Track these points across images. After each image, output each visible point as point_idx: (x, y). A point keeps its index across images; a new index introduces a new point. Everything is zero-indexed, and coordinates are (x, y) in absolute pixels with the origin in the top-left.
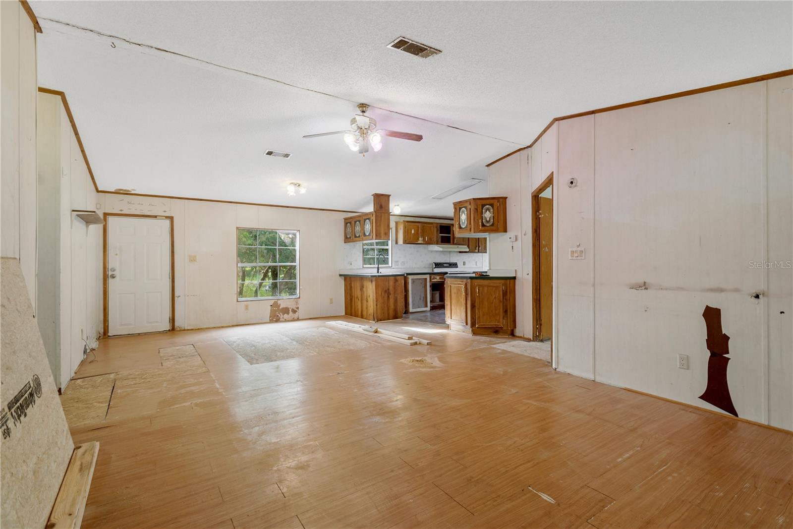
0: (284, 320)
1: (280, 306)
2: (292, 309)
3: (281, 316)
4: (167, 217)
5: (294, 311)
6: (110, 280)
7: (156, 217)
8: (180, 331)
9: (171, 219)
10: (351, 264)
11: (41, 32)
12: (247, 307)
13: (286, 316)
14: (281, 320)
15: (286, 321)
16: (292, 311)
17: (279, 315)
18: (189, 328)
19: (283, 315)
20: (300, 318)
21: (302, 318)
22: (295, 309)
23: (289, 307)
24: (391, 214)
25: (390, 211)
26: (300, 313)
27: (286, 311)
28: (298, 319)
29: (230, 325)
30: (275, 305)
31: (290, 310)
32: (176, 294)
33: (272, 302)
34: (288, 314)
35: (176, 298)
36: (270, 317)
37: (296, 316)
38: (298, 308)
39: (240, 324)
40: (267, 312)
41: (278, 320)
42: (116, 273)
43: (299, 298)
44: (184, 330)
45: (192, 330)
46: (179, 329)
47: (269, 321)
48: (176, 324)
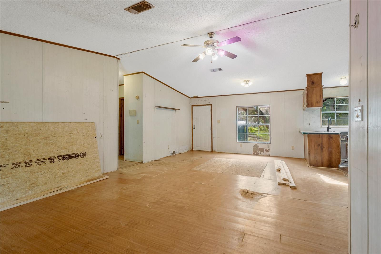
0: (261, 155)
1: (258, 147)
2: (266, 150)
3: (259, 152)
4: (210, 105)
5: (267, 151)
6: (194, 130)
7: (206, 105)
8: (214, 152)
9: (211, 105)
10: (310, 125)
11: (120, 59)
12: (241, 146)
13: (262, 153)
14: (259, 154)
15: (262, 155)
16: (266, 151)
17: (258, 152)
18: (218, 151)
19: (261, 152)
20: (271, 155)
21: (272, 156)
22: (268, 150)
23: (264, 148)
24: (323, 87)
25: (322, 85)
26: (270, 153)
27: (262, 150)
28: (269, 156)
29: (234, 153)
30: (256, 146)
31: (265, 150)
32: (213, 137)
33: (254, 145)
34: (263, 152)
35: (213, 138)
36: (253, 152)
37: (268, 153)
38: (269, 149)
39: (238, 153)
40: (251, 149)
41: (257, 155)
42: (195, 127)
43: (270, 144)
44: (216, 152)
45: (218, 152)
46: (214, 151)
47: (252, 154)
48: (213, 149)
